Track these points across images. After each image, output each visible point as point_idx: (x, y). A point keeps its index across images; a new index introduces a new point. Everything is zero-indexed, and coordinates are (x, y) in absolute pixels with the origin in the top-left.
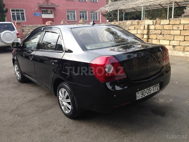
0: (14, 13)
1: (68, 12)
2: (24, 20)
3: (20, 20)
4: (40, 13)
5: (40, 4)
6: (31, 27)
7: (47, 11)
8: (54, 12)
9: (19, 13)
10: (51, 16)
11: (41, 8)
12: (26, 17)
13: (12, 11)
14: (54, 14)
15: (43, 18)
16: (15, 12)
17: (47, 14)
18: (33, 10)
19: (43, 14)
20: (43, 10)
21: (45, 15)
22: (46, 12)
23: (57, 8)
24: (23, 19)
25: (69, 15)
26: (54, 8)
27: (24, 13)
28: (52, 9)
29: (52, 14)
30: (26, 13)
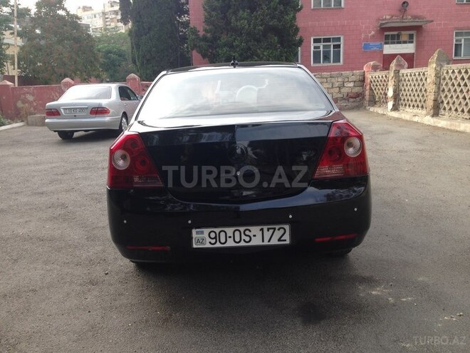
0: (319, 47)
1: (457, 34)
2: (339, 61)
3: (330, 62)
4: (378, 43)
5: (384, 20)
6: (327, 78)
7: (398, 36)
8: (417, 37)
9: (330, 45)
10: (409, 48)
11: (383, 29)
12: (344, 54)
13: (314, 43)
14: (417, 41)
15: (384, 55)
16: (321, 45)
17: (399, 43)
18: (363, 36)
19: (386, 43)
20: (389, 35)
21: (393, 46)
22: (395, 39)
23: (427, 27)
24: (337, 59)
25: (463, 42)
26: (418, 29)
27: (342, 46)
28: (415, 31)
29: (412, 42)
30: (345, 45)
